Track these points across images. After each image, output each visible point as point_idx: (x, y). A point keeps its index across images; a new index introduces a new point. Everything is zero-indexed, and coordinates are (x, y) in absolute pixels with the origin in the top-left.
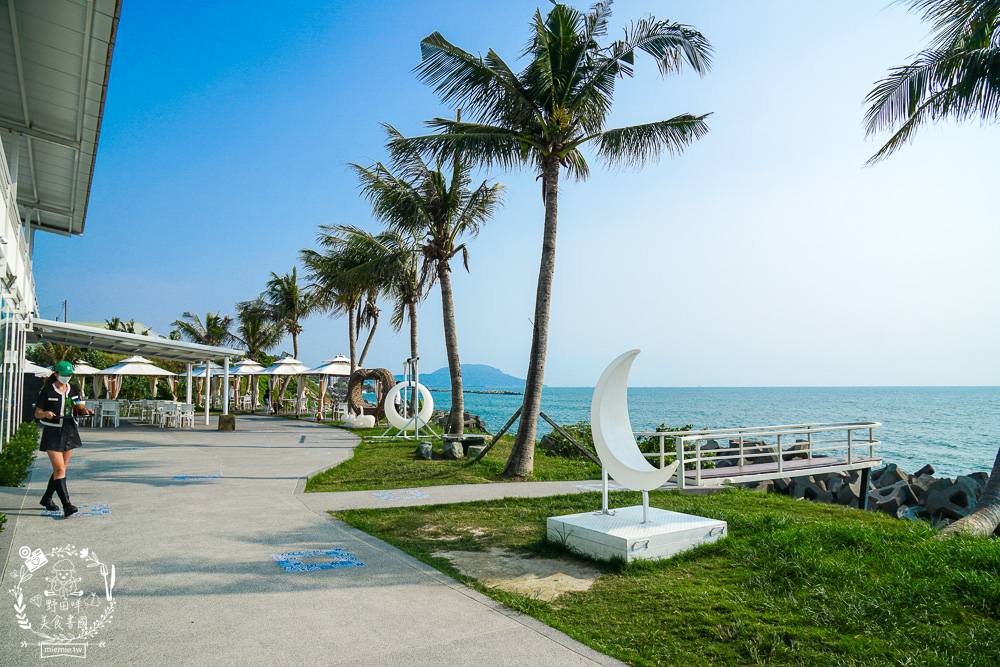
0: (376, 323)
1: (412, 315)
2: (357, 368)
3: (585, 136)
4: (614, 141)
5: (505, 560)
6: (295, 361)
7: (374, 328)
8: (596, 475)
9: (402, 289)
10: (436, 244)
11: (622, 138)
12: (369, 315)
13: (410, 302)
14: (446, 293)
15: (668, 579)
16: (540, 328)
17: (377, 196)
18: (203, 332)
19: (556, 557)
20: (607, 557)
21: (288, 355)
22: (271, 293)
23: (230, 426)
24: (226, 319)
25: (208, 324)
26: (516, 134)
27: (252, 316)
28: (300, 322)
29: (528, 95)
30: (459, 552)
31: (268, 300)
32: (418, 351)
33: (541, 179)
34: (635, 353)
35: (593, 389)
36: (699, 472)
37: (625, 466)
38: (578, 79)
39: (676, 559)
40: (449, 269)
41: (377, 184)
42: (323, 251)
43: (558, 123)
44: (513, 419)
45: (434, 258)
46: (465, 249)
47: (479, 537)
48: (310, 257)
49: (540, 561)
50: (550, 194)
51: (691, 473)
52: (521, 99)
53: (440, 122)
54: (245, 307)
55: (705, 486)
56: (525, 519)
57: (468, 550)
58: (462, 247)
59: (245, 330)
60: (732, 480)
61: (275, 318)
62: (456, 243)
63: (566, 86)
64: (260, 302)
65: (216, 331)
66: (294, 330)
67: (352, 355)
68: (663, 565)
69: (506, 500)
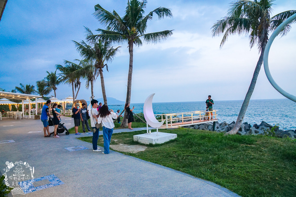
0: (80, 86)
1: (92, 84)
2: (75, 100)
3: (140, 35)
4: (148, 37)
5: (123, 146)
6: (56, 98)
7: (79, 88)
8: (145, 126)
9: (88, 76)
10: (99, 64)
11: (150, 36)
12: (78, 84)
13: (91, 80)
14: (102, 78)
15: (163, 147)
16: (129, 88)
17: (81, 50)
18: (25, 90)
19: (136, 145)
20: (148, 144)
21: (53, 96)
22: (47, 78)
23: (38, 118)
24: (32, 86)
25: (26, 88)
26: (121, 34)
27: (41, 85)
28: (56, 86)
29: (125, 24)
30: (112, 145)
31: (46, 80)
32: (94, 94)
33: (128, 47)
34: (154, 94)
35: (144, 103)
36: (172, 124)
37: (152, 122)
38: (138, 20)
39: (165, 143)
40: (103, 71)
41: (81, 47)
42: (64, 66)
43: (133, 31)
44: (123, 112)
45: (98, 68)
46: (107, 65)
47: (117, 141)
48: (59, 67)
49: (132, 146)
50: (131, 51)
51: (169, 125)
52: (123, 25)
53: (99, 30)
54: (39, 82)
55: (173, 128)
56: (128, 137)
57: (114, 144)
58: (106, 65)
59: (39, 89)
60: (180, 126)
61: (48, 85)
62: (104, 63)
63: (135, 21)
64: (44, 81)
65: (29, 90)
66: (55, 89)
67: (74, 96)
68: (162, 145)
69: (122, 133)
